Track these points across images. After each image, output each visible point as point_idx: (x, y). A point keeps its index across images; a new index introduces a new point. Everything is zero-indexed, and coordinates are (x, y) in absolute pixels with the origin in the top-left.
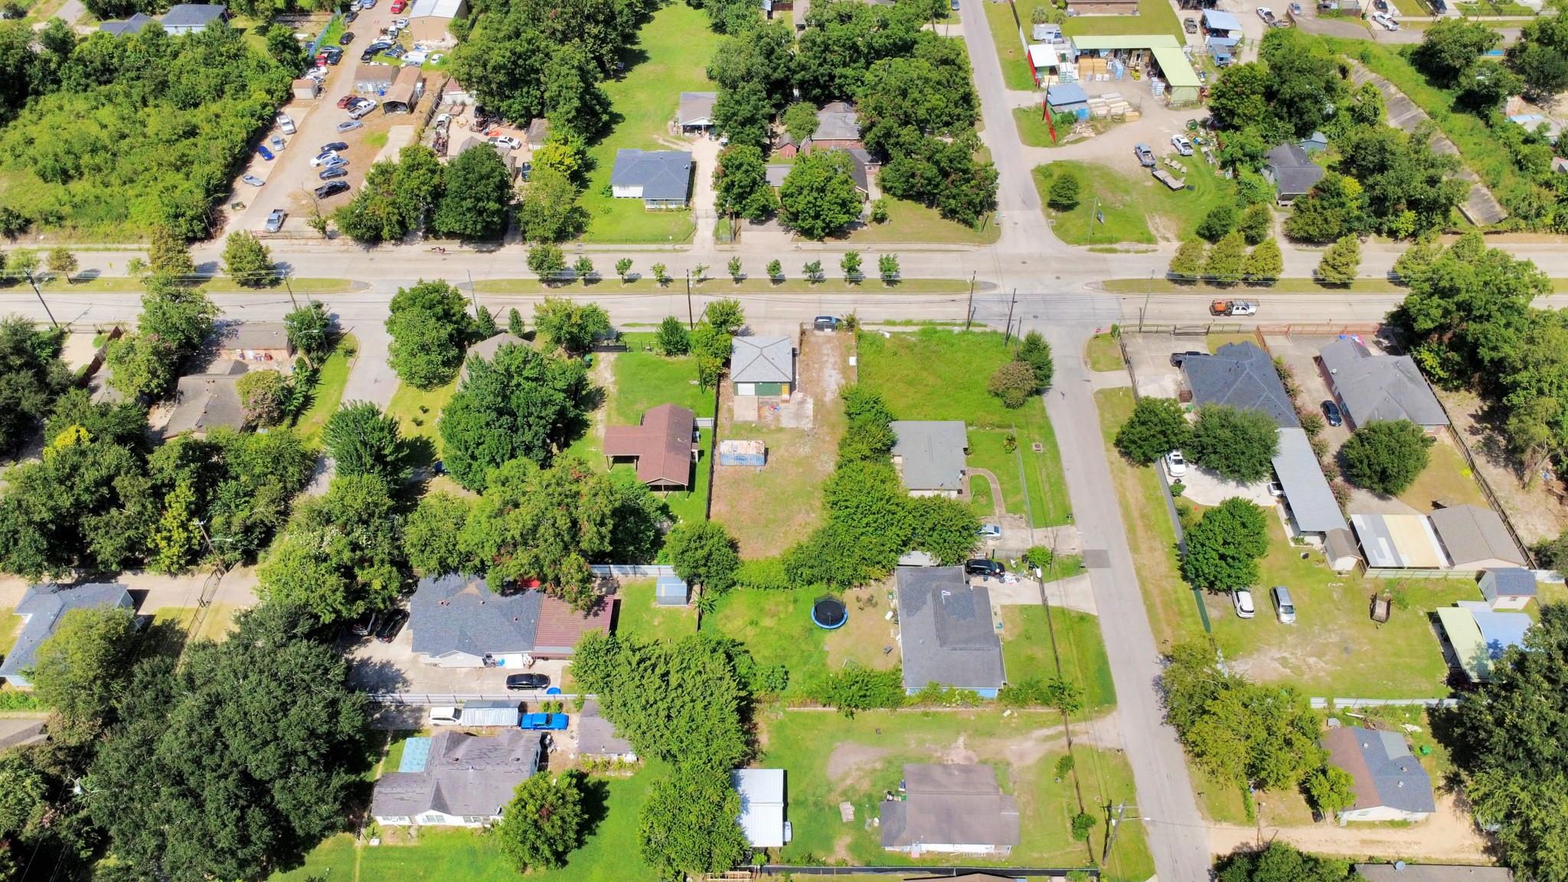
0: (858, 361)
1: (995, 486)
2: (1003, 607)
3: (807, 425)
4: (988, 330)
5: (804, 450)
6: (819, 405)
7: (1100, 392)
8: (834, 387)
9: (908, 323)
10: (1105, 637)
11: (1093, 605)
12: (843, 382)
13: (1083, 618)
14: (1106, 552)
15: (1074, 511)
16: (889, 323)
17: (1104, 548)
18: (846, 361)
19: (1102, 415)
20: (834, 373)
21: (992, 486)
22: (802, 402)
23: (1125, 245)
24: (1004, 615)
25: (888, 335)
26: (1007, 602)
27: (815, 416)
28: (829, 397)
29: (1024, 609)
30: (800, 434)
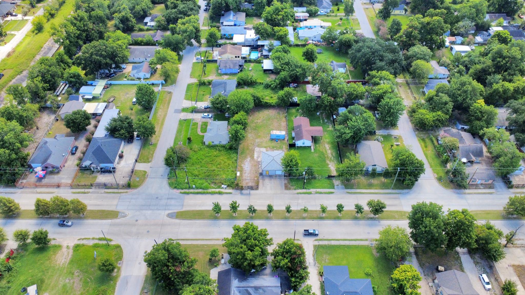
0: (236, 174)
1: (199, 130)
3: (257, 149)
4: (180, 191)
5: (257, 140)
6: (252, 157)
7: (149, 162)
8: (246, 163)
9: (212, 194)
12: (242, 165)
13: (187, 99)
14: (174, 113)
15: (178, 123)
16: (220, 193)
18: (241, 174)
19: (153, 153)
20: (246, 169)
22: (258, 157)
23: (91, 243)
25: (223, 186)
26: (206, 102)
27: (254, 152)
28: (249, 159)
29: (202, 101)
30: (259, 146)
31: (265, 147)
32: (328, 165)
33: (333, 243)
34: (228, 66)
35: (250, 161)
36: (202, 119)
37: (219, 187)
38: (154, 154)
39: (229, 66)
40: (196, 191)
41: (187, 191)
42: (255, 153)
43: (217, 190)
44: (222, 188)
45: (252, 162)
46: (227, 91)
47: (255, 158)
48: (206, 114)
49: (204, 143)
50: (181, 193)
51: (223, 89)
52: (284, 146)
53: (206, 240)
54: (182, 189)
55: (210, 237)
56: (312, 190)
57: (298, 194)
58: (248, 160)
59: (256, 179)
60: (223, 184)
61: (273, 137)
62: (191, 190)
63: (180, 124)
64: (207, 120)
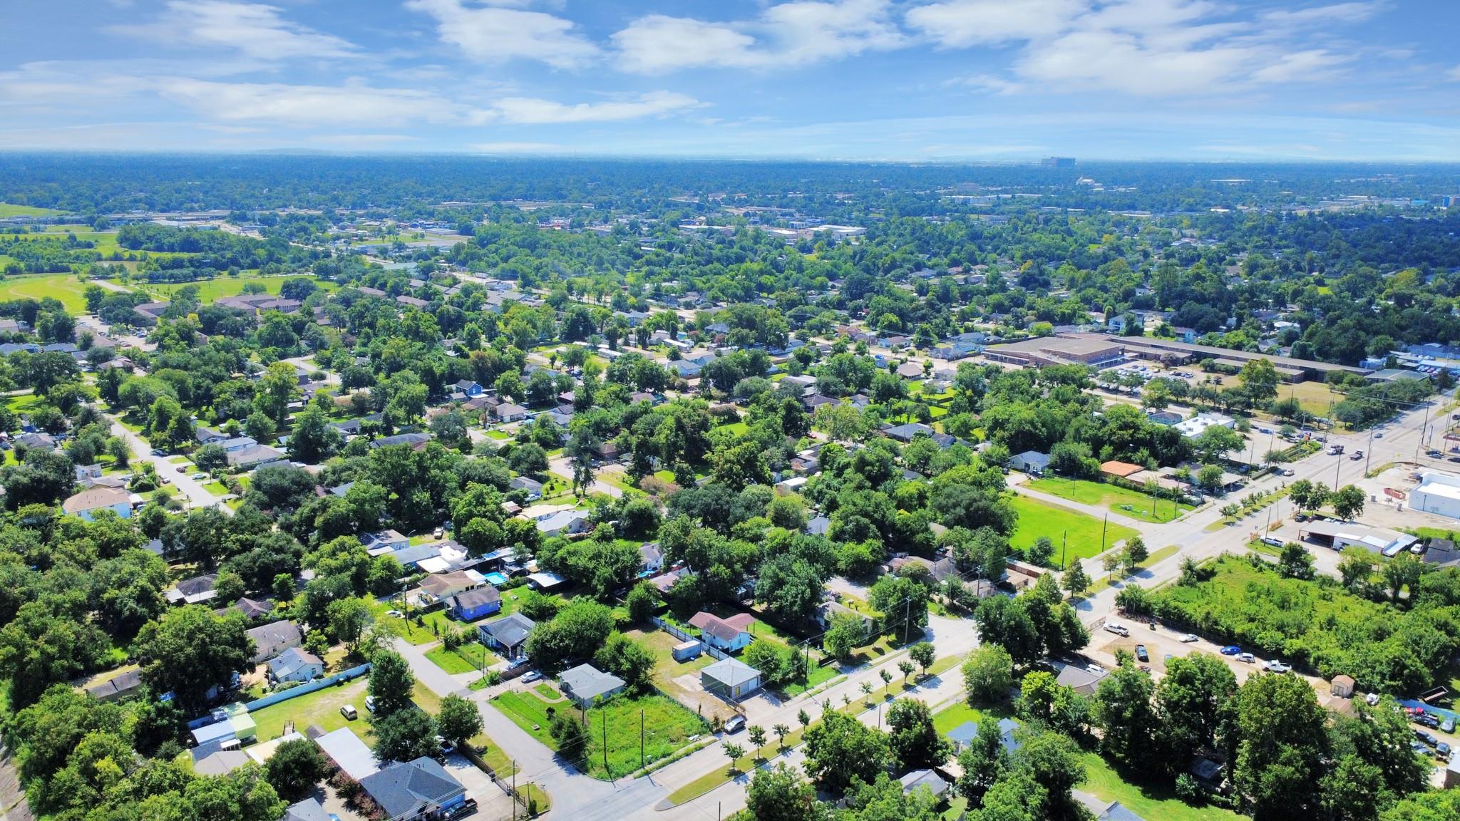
1: (544, 699)
4: (630, 777)
10: (441, 670)
11: (455, 678)
13: (456, 671)
15: (490, 706)
19: (507, 758)
21: (546, 698)
24: (496, 659)
25: (692, 738)
29: (489, 665)
31: (686, 673)
36: (529, 685)
38: (511, 759)
41: (641, 771)
42: (680, 685)
43: (690, 746)
44: (694, 741)
46: (532, 627)
48: (530, 675)
50: (635, 778)
51: (519, 628)
54: (631, 773)
57: (804, 698)
61: (682, 657)
62: (648, 768)
63: (495, 706)
64: (540, 682)
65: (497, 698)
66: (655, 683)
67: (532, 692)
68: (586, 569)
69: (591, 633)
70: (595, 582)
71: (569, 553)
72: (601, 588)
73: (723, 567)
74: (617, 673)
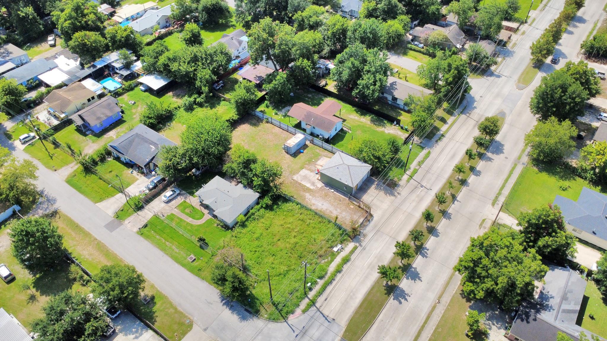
1: (189, 220)
2: (137, 179)
3: (297, 178)
4: (298, 311)
6: (307, 190)
7: (190, 326)
8: (313, 201)
9: (339, 271)
10: (87, 199)
11: (100, 206)
13: (101, 200)
14: (111, 232)
15: (142, 239)
16: (346, 260)
17: (114, 233)
19: (176, 309)
20: (324, 207)
21: (191, 219)
24: (134, 177)
25: (335, 249)
26: (138, 182)
27: (300, 184)
28: (308, 195)
29: (129, 185)
31: (302, 168)
32: (383, 132)
33: (506, 192)
34: (102, 116)
35: (314, 196)
36: (170, 204)
37: (334, 255)
38: (179, 309)
39: (103, 114)
40: (317, 288)
41: (306, 301)
42: (302, 183)
43: (338, 260)
44: (338, 252)
45: (317, 195)
46: (158, 143)
47: (312, 187)
48: (168, 193)
49: (226, 227)
50: (304, 311)
51: (146, 144)
52: (317, 151)
53: (426, 322)
54: (298, 306)
55: (423, 316)
56: (413, 165)
57: (408, 181)
58: (311, 197)
59: (352, 207)
60: (332, 247)
61: (293, 151)
62: (311, 295)
63: (147, 237)
64: (180, 200)
65: (146, 226)
66: (286, 190)
67: (176, 212)
68: (188, 73)
69: (215, 150)
70: (198, 83)
71: (169, 59)
72: (205, 89)
73: (305, 61)
74: (250, 185)
